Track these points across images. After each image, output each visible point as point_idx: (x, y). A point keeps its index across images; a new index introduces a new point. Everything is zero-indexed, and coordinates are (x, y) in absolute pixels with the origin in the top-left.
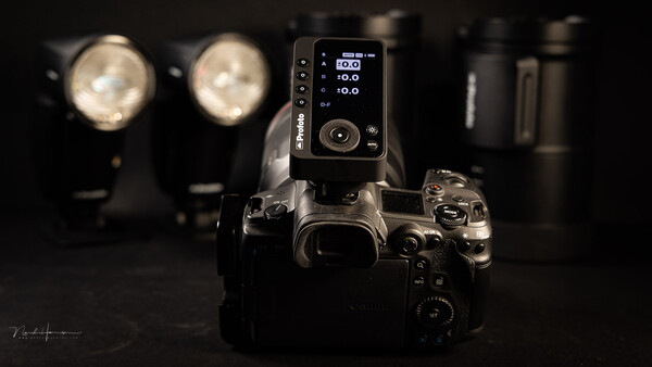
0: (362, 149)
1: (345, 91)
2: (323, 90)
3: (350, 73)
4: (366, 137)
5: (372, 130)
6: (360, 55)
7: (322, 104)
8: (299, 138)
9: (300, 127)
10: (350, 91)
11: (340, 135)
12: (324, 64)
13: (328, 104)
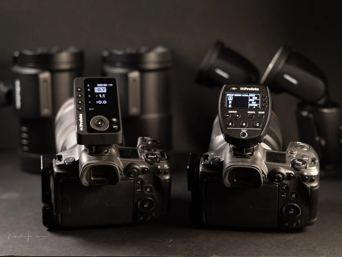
0: (111, 129)
1: (100, 102)
2: (90, 102)
3: (102, 94)
4: (112, 123)
5: (114, 120)
6: (106, 85)
7: (90, 109)
8: (81, 125)
9: (81, 120)
10: (102, 102)
11: (100, 123)
12: (89, 90)
13: (93, 109)
